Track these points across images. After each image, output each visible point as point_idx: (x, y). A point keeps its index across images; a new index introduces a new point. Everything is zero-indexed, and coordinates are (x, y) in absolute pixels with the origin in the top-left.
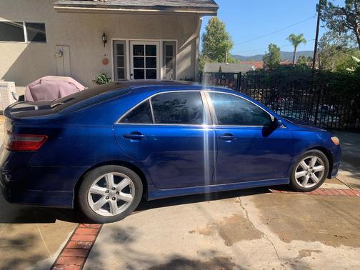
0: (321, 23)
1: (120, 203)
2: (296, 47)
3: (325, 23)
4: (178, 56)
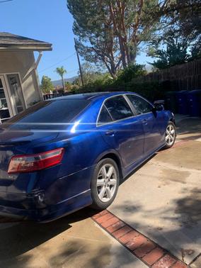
0: (81, 58)
1: (111, 186)
2: (62, 76)
3: (83, 58)
4: (23, 85)
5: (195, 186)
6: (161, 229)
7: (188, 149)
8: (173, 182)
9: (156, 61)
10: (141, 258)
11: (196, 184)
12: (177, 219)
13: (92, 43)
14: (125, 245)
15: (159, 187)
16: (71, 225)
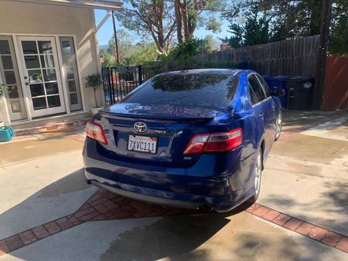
4: (78, 52)
5: (336, 180)
6: (334, 221)
7: (298, 142)
8: (309, 176)
9: (229, 38)
10: (334, 247)
11: (335, 178)
12: (342, 211)
13: (134, 5)
14: (307, 236)
15: (297, 181)
16: (228, 218)
